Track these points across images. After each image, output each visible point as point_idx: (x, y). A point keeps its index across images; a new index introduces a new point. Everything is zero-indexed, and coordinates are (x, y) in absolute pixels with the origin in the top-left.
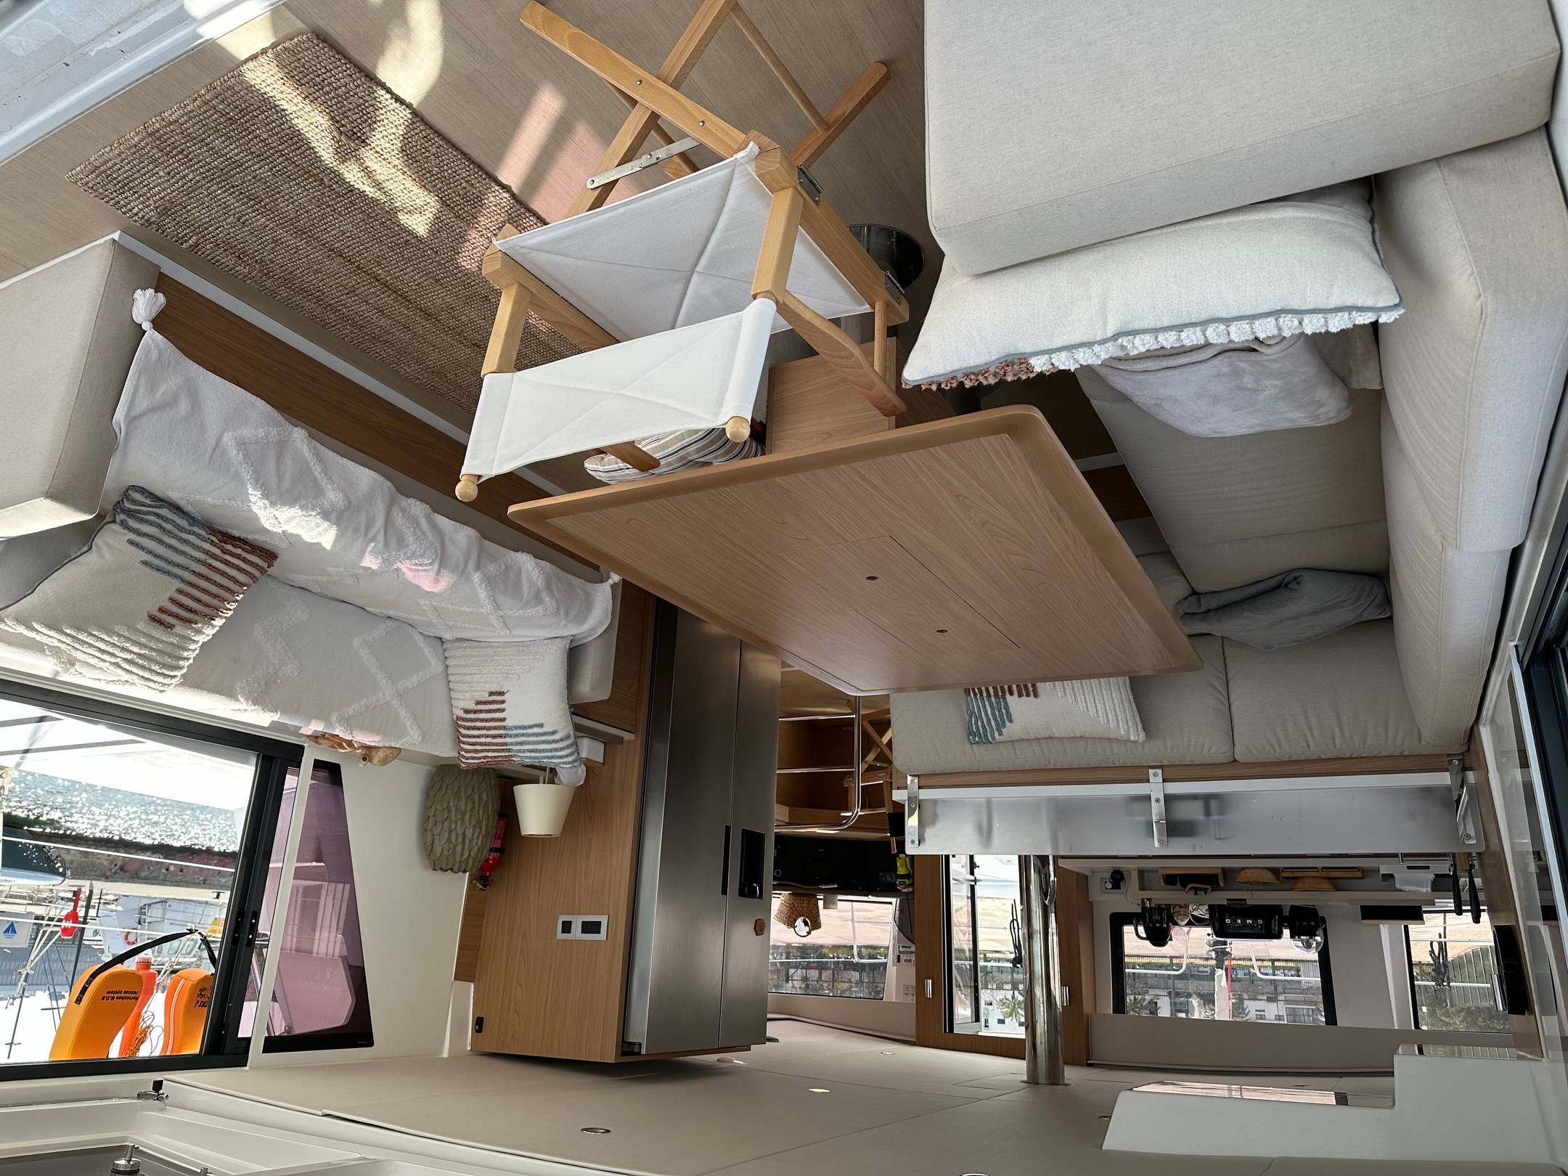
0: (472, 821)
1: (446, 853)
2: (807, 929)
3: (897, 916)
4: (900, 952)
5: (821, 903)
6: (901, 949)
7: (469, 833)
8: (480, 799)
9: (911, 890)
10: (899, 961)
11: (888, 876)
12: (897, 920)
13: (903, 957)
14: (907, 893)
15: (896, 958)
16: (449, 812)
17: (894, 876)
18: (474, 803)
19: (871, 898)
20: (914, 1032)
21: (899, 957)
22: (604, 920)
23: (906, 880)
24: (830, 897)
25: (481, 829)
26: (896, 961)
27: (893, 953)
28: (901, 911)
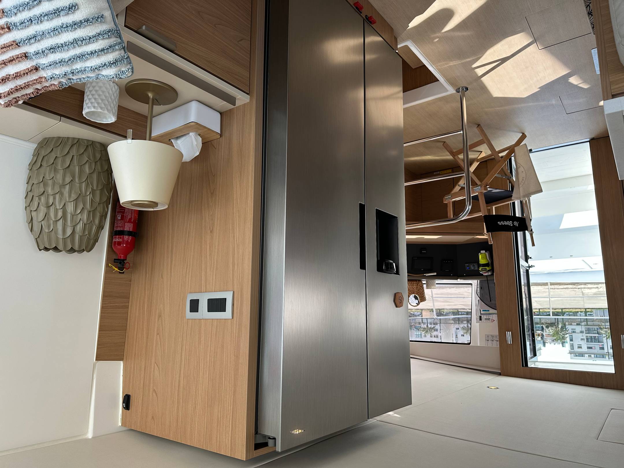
0: (73, 195)
1: (47, 231)
2: (417, 301)
3: (478, 291)
4: (481, 314)
5: (425, 286)
6: (482, 312)
7: (70, 208)
8: (81, 171)
9: (490, 273)
10: (481, 319)
11: (471, 266)
12: (479, 294)
13: (484, 317)
14: (487, 276)
15: (479, 318)
16: (45, 185)
17: (476, 266)
18: (73, 177)
19: (459, 281)
20: (499, 366)
21: (480, 317)
22: (228, 296)
23: (487, 268)
24: (431, 281)
25: (84, 204)
26: (478, 320)
27: (476, 315)
28: (481, 288)
